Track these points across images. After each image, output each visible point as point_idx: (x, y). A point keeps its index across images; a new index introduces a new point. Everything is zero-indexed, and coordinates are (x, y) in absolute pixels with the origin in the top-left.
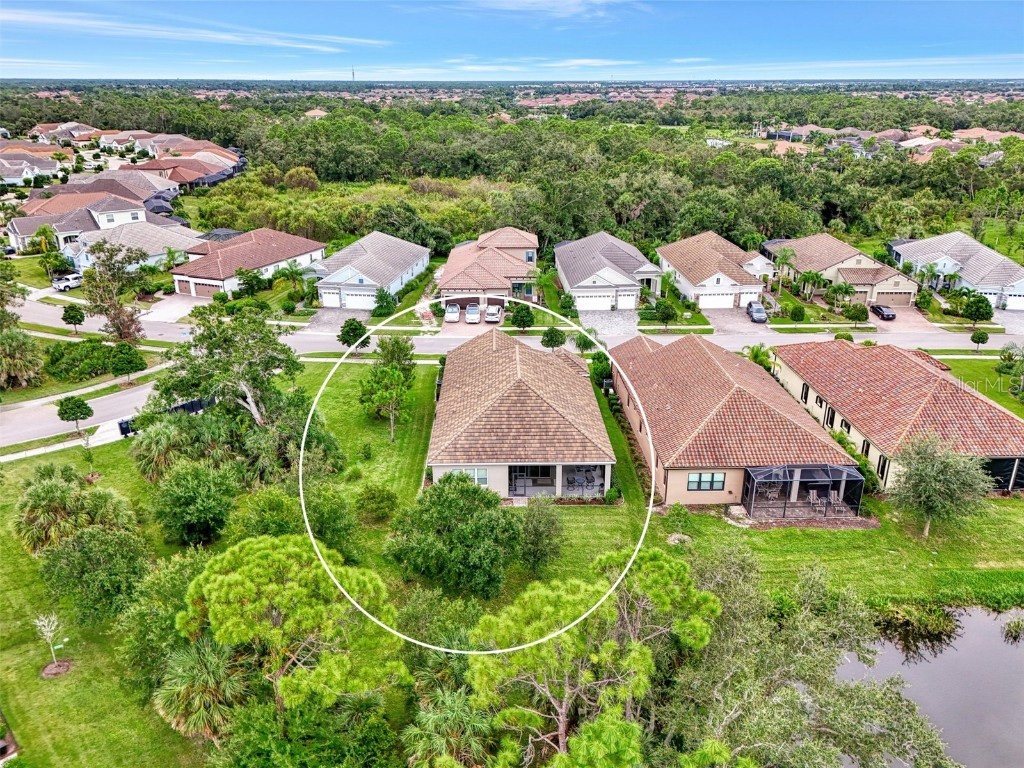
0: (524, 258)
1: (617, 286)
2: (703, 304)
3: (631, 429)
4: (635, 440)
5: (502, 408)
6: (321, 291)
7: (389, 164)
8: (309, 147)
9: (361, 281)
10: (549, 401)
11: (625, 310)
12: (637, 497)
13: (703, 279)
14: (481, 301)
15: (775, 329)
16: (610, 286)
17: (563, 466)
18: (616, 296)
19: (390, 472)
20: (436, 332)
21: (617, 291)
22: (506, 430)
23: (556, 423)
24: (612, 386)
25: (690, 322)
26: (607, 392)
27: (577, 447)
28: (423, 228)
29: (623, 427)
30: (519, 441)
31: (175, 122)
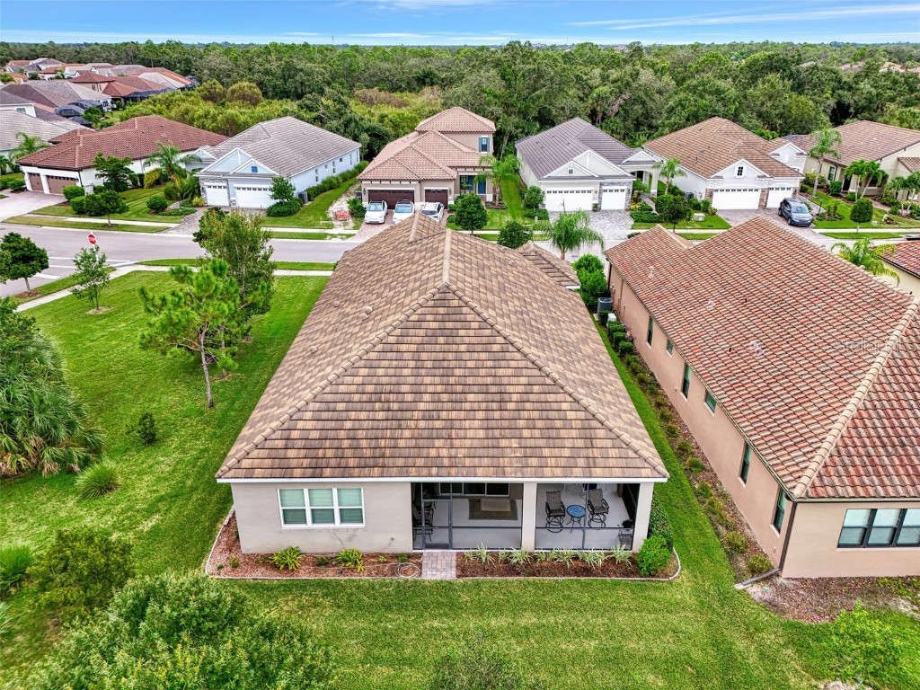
0: (477, 146)
1: (602, 177)
2: (718, 203)
3: (658, 385)
4: (671, 407)
5: (403, 347)
6: (203, 184)
7: (341, 84)
8: (257, 66)
9: (254, 169)
10: (507, 332)
11: (612, 211)
12: (708, 551)
13: (717, 170)
14: (417, 195)
15: (826, 234)
16: (593, 177)
17: (540, 486)
18: (600, 193)
19: (179, 476)
20: (349, 236)
21: (601, 184)
22: (409, 397)
23: (523, 380)
24: (610, 308)
25: (703, 225)
26: (604, 318)
27: (571, 437)
28: (356, 122)
29: (642, 381)
30: (438, 424)
31: (141, 56)
